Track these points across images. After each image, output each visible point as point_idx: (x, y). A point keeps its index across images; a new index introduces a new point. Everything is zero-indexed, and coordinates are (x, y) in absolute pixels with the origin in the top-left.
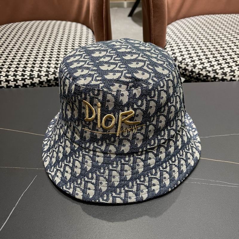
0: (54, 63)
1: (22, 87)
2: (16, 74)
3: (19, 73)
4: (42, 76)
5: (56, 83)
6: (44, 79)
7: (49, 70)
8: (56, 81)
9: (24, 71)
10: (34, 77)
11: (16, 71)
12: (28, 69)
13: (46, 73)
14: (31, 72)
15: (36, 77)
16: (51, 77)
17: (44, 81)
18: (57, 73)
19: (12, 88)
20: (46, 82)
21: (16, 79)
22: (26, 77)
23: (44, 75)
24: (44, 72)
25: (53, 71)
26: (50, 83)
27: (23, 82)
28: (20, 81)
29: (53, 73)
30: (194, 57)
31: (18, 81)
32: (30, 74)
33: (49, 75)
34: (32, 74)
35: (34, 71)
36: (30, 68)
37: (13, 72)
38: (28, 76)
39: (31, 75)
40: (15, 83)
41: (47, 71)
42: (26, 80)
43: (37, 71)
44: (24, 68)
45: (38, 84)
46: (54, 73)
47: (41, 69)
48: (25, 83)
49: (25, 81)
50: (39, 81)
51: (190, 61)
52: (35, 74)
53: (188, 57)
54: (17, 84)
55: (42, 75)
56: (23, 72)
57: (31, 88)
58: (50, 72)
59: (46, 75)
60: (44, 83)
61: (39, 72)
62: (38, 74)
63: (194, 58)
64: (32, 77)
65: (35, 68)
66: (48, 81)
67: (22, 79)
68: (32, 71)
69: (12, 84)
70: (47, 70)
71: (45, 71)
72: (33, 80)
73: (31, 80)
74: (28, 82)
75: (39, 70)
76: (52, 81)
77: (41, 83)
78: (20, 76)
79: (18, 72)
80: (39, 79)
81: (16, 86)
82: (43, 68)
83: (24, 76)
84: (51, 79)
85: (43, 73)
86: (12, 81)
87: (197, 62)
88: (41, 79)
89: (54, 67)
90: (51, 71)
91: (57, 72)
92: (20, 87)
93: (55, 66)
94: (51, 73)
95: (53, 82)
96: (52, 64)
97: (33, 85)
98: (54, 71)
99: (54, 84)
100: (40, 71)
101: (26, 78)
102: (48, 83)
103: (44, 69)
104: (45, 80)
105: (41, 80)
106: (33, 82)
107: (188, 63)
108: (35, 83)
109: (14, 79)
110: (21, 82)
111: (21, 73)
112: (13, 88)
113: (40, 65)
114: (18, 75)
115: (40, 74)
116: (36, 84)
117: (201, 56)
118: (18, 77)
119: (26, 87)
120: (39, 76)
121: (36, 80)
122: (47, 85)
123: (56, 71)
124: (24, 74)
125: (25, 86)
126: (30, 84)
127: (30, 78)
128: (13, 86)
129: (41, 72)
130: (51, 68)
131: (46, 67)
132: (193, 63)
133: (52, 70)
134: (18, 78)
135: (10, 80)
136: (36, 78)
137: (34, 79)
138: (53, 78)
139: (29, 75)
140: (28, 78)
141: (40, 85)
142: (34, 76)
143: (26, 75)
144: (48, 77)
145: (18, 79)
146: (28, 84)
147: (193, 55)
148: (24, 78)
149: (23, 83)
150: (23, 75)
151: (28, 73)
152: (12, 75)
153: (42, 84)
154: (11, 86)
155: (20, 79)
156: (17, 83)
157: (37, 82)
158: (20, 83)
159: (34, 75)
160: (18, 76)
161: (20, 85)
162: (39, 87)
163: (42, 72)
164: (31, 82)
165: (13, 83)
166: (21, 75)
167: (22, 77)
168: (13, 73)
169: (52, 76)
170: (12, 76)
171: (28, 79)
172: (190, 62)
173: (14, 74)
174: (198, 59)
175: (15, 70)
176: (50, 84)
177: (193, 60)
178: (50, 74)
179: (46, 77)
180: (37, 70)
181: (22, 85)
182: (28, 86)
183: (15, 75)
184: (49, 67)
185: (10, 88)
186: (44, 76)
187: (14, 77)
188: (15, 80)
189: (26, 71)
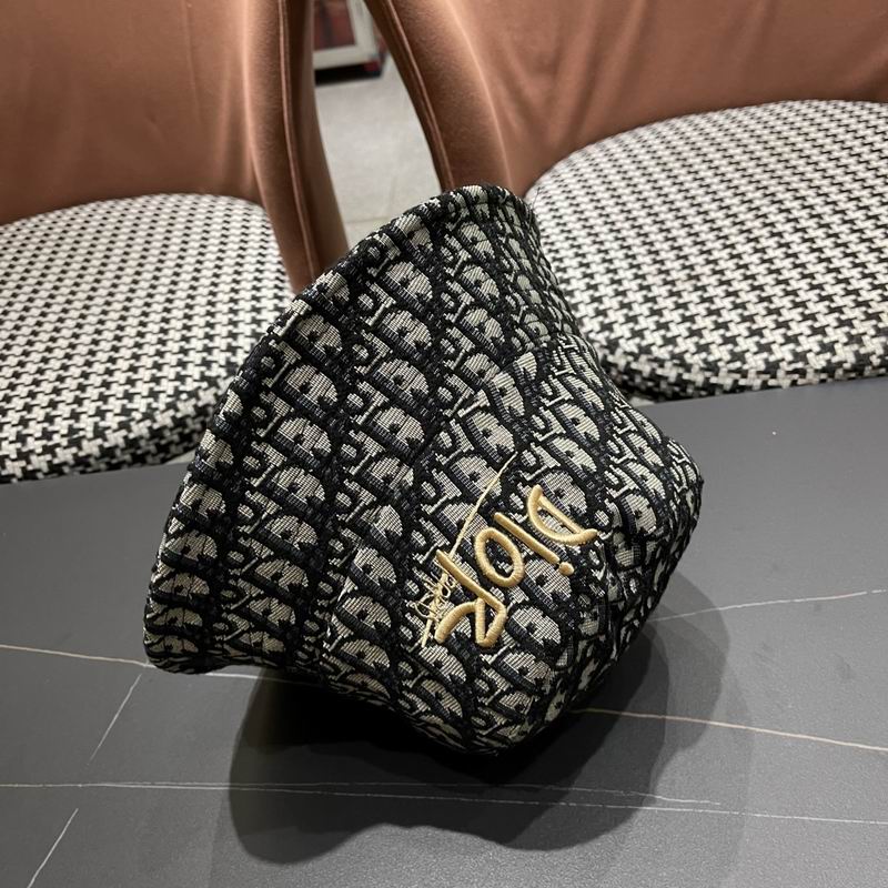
0: (147, 378)
1: (45, 474)
2: (25, 432)
3: (35, 429)
4: (107, 432)
5: (157, 445)
6: (116, 438)
7: (129, 406)
8: (156, 440)
9: (49, 419)
10: (84, 437)
11: (24, 422)
12: (64, 410)
13: (123, 418)
14: (72, 422)
15: (90, 435)
16: (140, 429)
17: (116, 446)
18: (158, 412)
19: (14, 480)
20: (123, 450)
21: (25, 450)
22: (56, 439)
23: (115, 426)
24: (116, 415)
25: (143, 409)
26: (139, 448)
27: (48, 457)
28: (39, 455)
29: (143, 414)
30: (610, 313)
31: (33, 458)
32: (70, 427)
33: (132, 424)
34: (76, 426)
35: (83, 417)
36: (68, 404)
37: (13, 426)
38: (63, 436)
39: (72, 431)
40: (23, 463)
41: (125, 411)
42: (58, 450)
43: (90, 416)
44: (48, 410)
45: (97, 459)
46: (149, 415)
47: (104, 407)
48: (56, 461)
49: (54, 455)
50: (101, 447)
51: (597, 328)
52: (86, 424)
53: (592, 314)
54: (30, 468)
55: (109, 428)
56: (46, 425)
57: (76, 474)
58: (134, 414)
59: (122, 426)
60: (118, 452)
61: (97, 419)
62: (96, 424)
63: (612, 316)
64: (75, 436)
65: (86, 402)
66: (132, 443)
67: (44, 447)
68: (75, 416)
69: (14, 468)
70: (124, 406)
71: (118, 411)
72: (80, 448)
73: (74, 450)
74: (64, 455)
75: (98, 408)
76: (143, 443)
77: (107, 453)
78: (37, 439)
79: (32, 423)
80: (99, 441)
81: (29, 475)
82: (111, 400)
83: (50, 439)
84: (141, 437)
85: (112, 421)
86: (13, 460)
87: (622, 331)
88: (105, 440)
89: (145, 393)
90: (136, 410)
91: (156, 409)
92: (40, 475)
93: (151, 389)
94: (137, 416)
95: (148, 445)
96: (139, 384)
97: (82, 463)
98: (149, 405)
99: (152, 448)
100: (101, 413)
101: (58, 445)
102: (132, 450)
103: (115, 405)
104: (121, 442)
105: (107, 445)
106: (81, 454)
107: (592, 336)
108: (89, 456)
109: (19, 452)
110: (42, 458)
111: (40, 427)
112: (20, 480)
113: (103, 389)
114: (31, 435)
115: (102, 424)
116: (92, 460)
117: (635, 306)
118: (32, 444)
119: (61, 473)
120: (99, 433)
121: (91, 448)
122: (127, 457)
123: (154, 405)
124: (51, 428)
125: (55, 469)
126: (72, 462)
127: (69, 441)
128: (19, 473)
129: (103, 419)
130: (137, 398)
131: (120, 395)
132: (607, 333)
133: (140, 404)
134: (31, 448)
135: (7, 456)
136: (90, 440)
137: (85, 443)
138: (145, 432)
139: (65, 431)
140: (64, 442)
141: (107, 459)
142: (81, 433)
143: (57, 432)
144: (130, 430)
145: (32, 452)
146: (65, 463)
147: (611, 303)
148: (50, 443)
149: (49, 462)
150: (47, 435)
151: (61, 426)
152: (13, 438)
153: (113, 457)
154: (13, 476)
155: (39, 450)
156: (29, 462)
157: (96, 451)
158: (40, 462)
159: (82, 429)
160: (30, 440)
161: (39, 470)
162: (103, 466)
163: (109, 415)
164: (75, 455)
165: (16, 464)
166: (39, 434)
167: (44, 442)
168: (15, 430)
169: (141, 424)
170: (11, 442)
171: (65, 448)
172: (598, 333)
173: (18, 434)
174: (622, 320)
175: (22, 417)
176: (139, 452)
177: (607, 321)
178: (133, 419)
179: (124, 432)
180: (92, 412)
181: (45, 468)
182: (66, 469)
183: (21, 438)
184: (129, 396)
185: (9, 482)
186: (115, 431)
187: (19, 445)
188: (23, 456)
189: (58, 420)
